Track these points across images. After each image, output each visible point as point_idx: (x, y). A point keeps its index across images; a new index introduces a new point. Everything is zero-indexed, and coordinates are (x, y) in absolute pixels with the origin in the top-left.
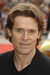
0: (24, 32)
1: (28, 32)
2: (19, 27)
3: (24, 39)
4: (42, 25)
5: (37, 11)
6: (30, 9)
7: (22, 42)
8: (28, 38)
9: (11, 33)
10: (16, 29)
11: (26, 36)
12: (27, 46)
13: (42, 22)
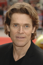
0: (20, 27)
1: (23, 27)
2: (15, 22)
3: (19, 33)
4: (36, 21)
5: (31, 9)
6: (25, 7)
7: (18, 36)
8: (23, 32)
9: (9, 28)
10: (13, 24)
11: (21, 30)
12: (23, 39)
13: (35, 18)
